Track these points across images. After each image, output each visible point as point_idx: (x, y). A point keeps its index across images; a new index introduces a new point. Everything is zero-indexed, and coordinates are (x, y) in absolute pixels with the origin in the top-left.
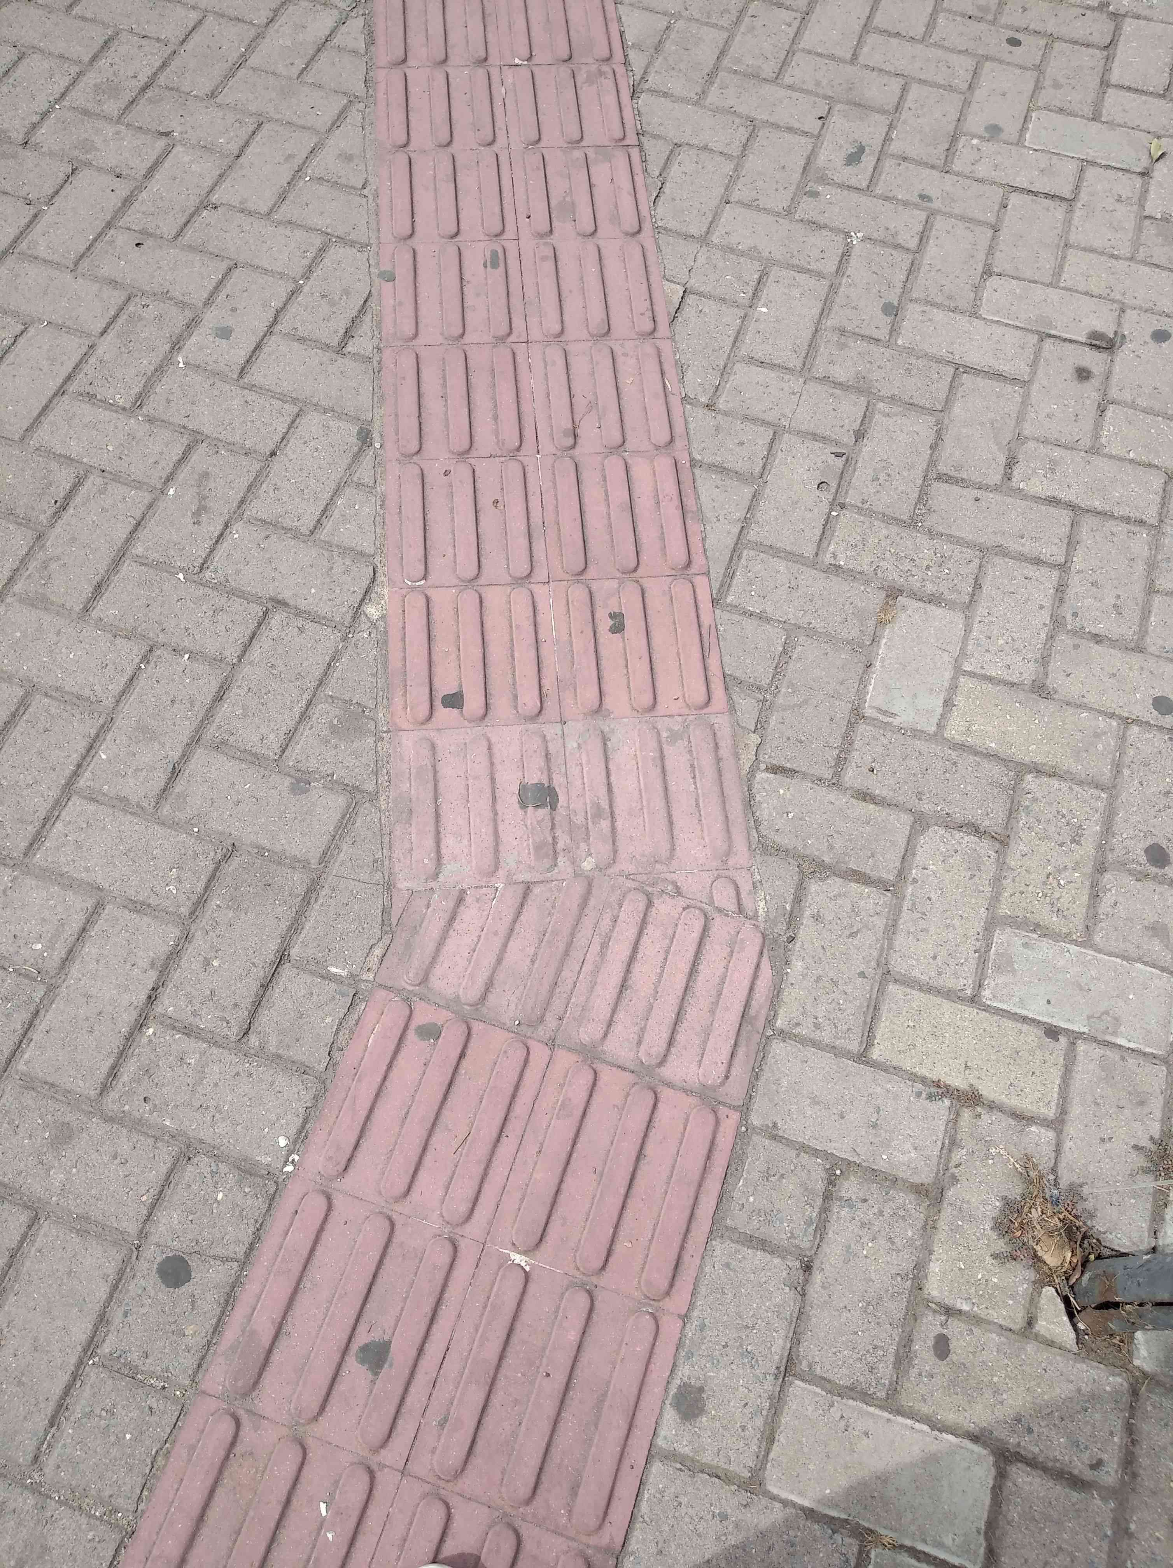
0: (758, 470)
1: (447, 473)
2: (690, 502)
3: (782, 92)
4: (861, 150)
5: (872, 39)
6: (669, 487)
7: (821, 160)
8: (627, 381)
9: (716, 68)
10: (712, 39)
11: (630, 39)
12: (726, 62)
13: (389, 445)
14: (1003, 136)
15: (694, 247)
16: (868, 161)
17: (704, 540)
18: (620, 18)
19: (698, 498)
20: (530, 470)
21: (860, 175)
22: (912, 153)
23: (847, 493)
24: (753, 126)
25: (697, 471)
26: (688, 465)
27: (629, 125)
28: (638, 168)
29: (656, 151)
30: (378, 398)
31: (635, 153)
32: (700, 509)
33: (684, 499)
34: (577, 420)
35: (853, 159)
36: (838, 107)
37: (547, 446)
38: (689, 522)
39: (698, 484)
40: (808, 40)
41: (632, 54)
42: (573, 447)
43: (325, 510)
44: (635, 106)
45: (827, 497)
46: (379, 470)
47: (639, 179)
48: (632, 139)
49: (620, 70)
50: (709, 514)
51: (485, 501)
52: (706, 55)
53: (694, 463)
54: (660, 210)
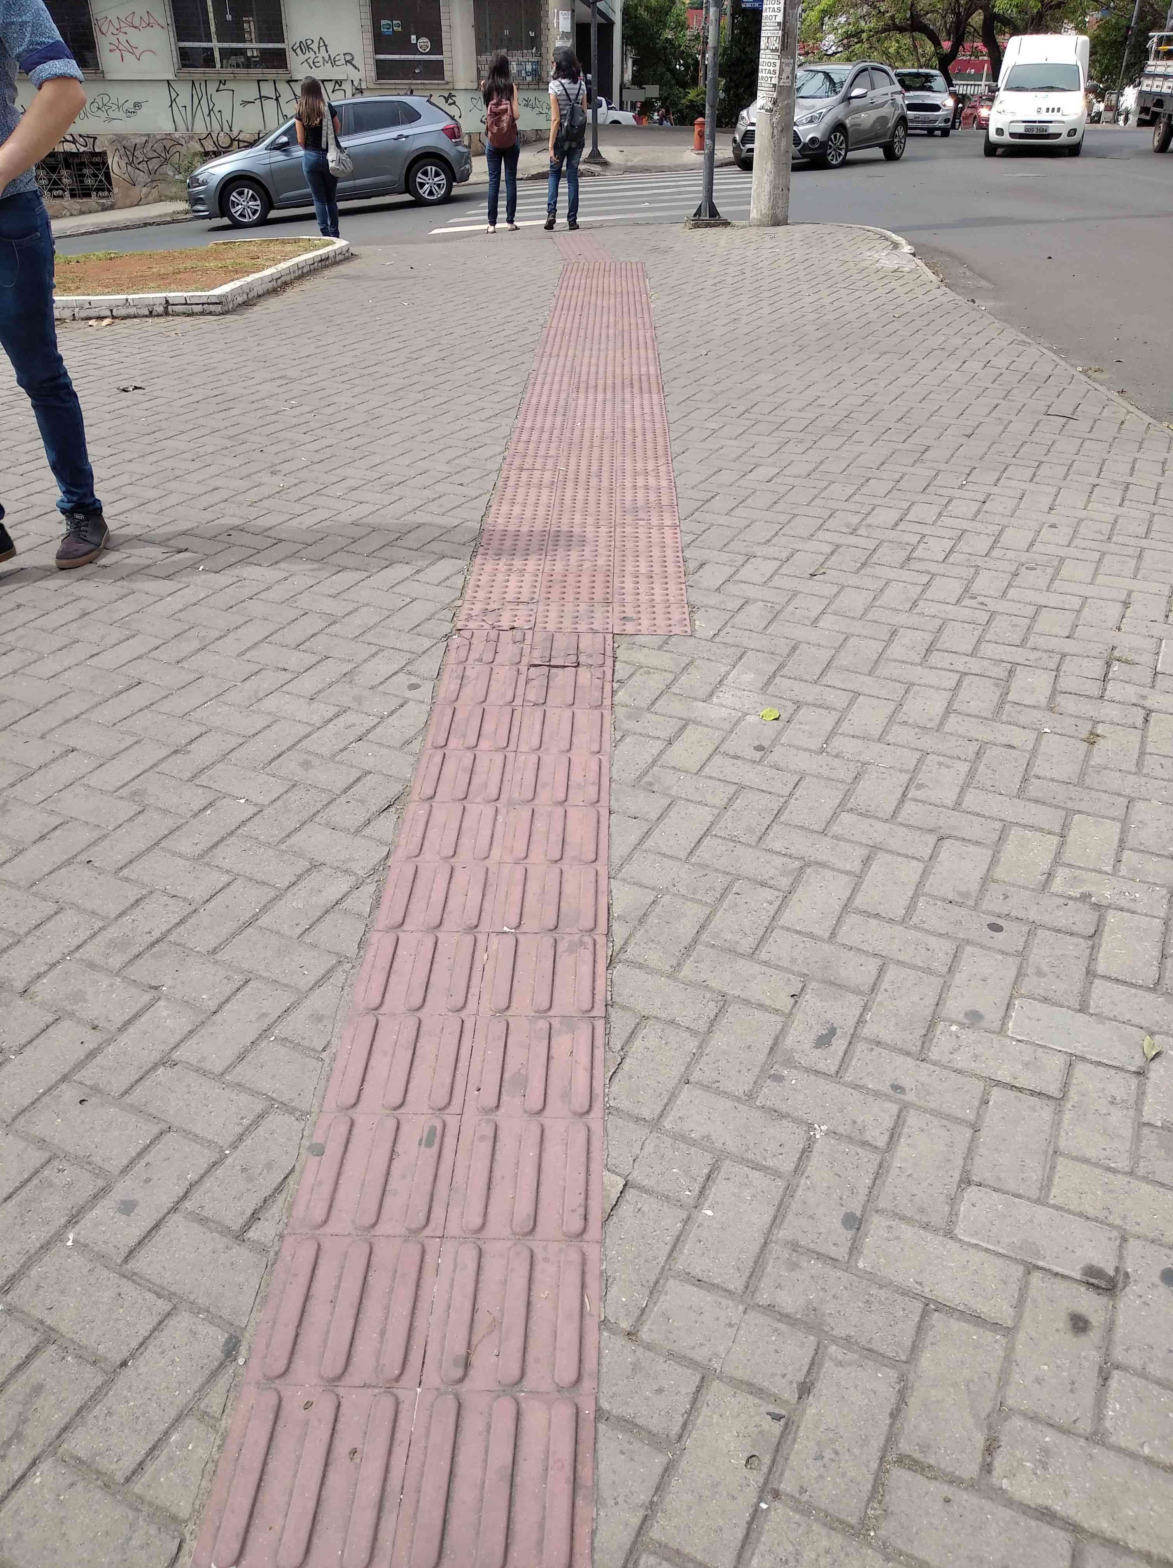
0: (676, 1430)
1: (308, 1405)
2: (585, 1472)
3: (757, 968)
4: (832, 1032)
5: (851, 919)
6: (563, 1449)
7: (789, 1041)
8: (541, 1293)
9: (695, 941)
10: (694, 912)
11: (616, 911)
12: (704, 937)
13: (253, 1363)
14: (984, 1024)
15: (642, 1132)
16: (839, 1045)
17: (593, 1533)
18: (610, 892)
19: (596, 1467)
20: (404, 1407)
21: (828, 1060)
22: (886, 1036)
23: (782, 1474)
24: (724, 1000)
25: (602, 1427)
26: (592, 1416)
27: (600, 997)
28: (600, 1041)
29: (622, 1023)
30: (262, 1297)
31: (600, 1025)
32: (596, 1485)
33: (579, 1467)
34: (474, 1342)
35: (824, 1041)
36: (813, 985)
37: (432, 1378)
38: (580, 1502)
39: (600, 1445)
40: (788, 917)
41: (616, 926)
42: (461, 1380)
43: (153, 1448)
44: (609, 976)
45: (756, 1478)
46: (232, 1395)
47: (599, 1053)
48: (599, 1011)
49: (601, 940)
50: (606, 1493)
51: (342, 1448)
52: (686, 928)
53: (600, 1414)
54: (615, 1088)
